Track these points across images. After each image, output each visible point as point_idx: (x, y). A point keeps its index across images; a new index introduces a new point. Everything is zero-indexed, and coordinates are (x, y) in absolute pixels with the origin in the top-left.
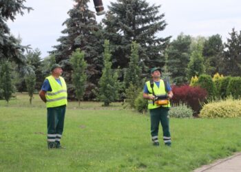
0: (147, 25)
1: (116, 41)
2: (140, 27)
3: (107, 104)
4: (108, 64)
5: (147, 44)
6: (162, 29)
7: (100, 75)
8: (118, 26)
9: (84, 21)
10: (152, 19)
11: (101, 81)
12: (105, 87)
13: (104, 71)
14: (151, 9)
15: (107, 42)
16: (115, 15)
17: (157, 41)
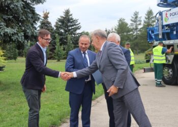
0: (73, 27)
1: (61, 34)
2: (70, 28)
3: (59, 60)
4: (58, 44)
5: (73, 36)
6: (79, 29)
7: (55, 49)
8: (61, 28)
9: (47, 26)
10: (75, 25)
11: (56, 51)
12: (58, 54)
13: (57, 47)
14: (74, 21)
15: (57, 35)
16: (60, 23)
17: (77, 34)
